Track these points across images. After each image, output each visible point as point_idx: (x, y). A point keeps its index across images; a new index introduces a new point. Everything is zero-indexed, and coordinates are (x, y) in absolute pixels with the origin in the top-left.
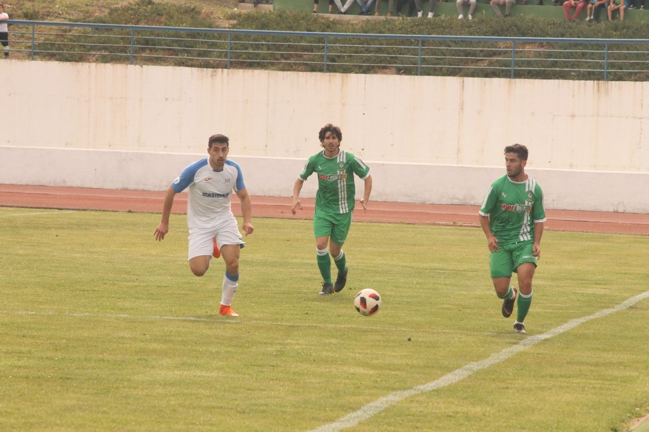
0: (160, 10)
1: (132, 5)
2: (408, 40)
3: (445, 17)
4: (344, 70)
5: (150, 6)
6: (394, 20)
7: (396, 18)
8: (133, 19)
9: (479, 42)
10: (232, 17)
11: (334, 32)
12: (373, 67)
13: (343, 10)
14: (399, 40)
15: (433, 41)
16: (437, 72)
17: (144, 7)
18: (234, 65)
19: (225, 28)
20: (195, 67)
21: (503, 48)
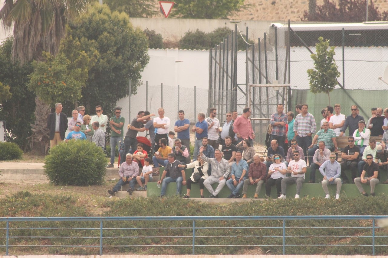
0: (36, 201)
1: (9, 198)
2: (274, 220)
3: (310, 197)
4: (212, 251)
5: (26, 198)
6: (260, 202)
7: (262, 200)
8: (9, 211)
9: (341, 221)
10: (105, 205)
11: (203, 215)
12: (240, 248)
13: (215, 194)
14: (266, 221)
15: (298, 221)
16: (301, 251)
17: (21, 200)
18: (107, 251)
19: (99, 215)
20: (69, 255)
21: (365, 226)
